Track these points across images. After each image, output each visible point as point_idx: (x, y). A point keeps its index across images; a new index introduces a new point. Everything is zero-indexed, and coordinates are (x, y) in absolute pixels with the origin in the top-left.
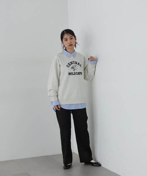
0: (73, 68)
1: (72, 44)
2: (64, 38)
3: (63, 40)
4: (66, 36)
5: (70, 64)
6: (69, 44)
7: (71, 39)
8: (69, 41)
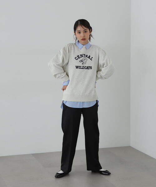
0: (82, 62)
1: (85, 38)
2: (77, 30)
3: (76, 32)
4: (79, 28)
5: (80, 56)
6: (82, 38)
7: (85, 32)
8: (82, 34)
